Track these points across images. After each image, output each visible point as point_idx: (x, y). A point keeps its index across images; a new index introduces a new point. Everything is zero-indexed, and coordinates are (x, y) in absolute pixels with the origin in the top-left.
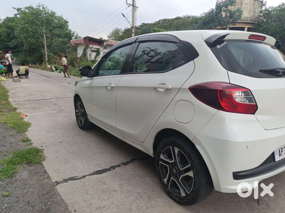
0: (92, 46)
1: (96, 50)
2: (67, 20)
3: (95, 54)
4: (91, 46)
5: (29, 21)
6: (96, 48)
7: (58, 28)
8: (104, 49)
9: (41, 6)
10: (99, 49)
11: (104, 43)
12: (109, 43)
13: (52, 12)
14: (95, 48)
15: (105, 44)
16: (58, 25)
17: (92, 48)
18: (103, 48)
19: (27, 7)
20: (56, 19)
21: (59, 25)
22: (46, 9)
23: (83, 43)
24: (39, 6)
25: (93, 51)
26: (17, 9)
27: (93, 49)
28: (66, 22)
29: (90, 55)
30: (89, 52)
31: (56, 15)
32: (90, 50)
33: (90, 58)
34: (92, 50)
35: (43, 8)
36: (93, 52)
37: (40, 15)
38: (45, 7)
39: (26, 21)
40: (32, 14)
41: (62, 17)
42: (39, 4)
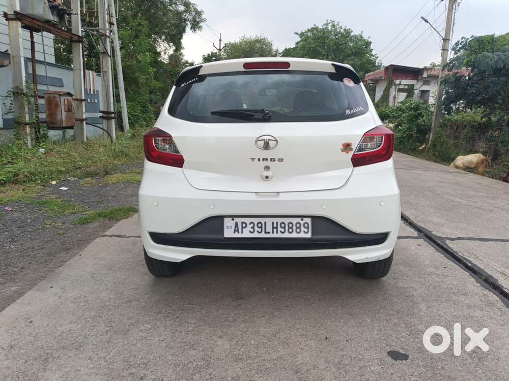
0: (400, 82)
1: (406, 87)
2: (369, 40)
3: (405, 96)
4: (397, 82)
5: (310, 50)
6: (407, 85)
7: (353, 56)
8: (424, 84)
9: (330, 23)
10: (413, 85)
11: (423, 74)
12: (433, 73)
13: (345, 30)
14: (405, 85)
15: (425, 75)
16: (352, 51)
17: (400, 84)
18: (420, 83)
19: (310, 29)
20: (351, 41)
21: (354, 51)
22: (338, 27)
23: (383, 78)
24: (327, 24)
25: (400, 90)
26: (300, 34)
27: (402, 87)
28: (368, 44)
29: (394, 98)
30: (393, 92)
31: (352, 34)
32: (395, 89)
33: (395, 103)
34: (398, 89)
35: (333, 26)
36: (400, 92)
37: (328, 37)
38: (336, 23)
39: (306, 52)
40: (316, 38)
41: (361, 36)
42: (327, 20)
